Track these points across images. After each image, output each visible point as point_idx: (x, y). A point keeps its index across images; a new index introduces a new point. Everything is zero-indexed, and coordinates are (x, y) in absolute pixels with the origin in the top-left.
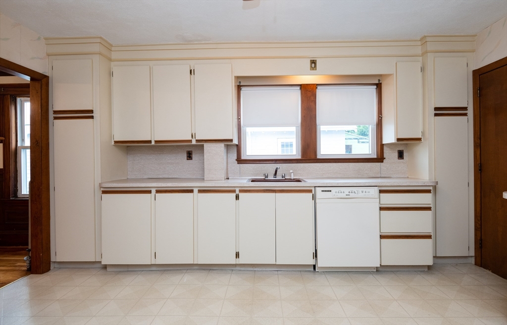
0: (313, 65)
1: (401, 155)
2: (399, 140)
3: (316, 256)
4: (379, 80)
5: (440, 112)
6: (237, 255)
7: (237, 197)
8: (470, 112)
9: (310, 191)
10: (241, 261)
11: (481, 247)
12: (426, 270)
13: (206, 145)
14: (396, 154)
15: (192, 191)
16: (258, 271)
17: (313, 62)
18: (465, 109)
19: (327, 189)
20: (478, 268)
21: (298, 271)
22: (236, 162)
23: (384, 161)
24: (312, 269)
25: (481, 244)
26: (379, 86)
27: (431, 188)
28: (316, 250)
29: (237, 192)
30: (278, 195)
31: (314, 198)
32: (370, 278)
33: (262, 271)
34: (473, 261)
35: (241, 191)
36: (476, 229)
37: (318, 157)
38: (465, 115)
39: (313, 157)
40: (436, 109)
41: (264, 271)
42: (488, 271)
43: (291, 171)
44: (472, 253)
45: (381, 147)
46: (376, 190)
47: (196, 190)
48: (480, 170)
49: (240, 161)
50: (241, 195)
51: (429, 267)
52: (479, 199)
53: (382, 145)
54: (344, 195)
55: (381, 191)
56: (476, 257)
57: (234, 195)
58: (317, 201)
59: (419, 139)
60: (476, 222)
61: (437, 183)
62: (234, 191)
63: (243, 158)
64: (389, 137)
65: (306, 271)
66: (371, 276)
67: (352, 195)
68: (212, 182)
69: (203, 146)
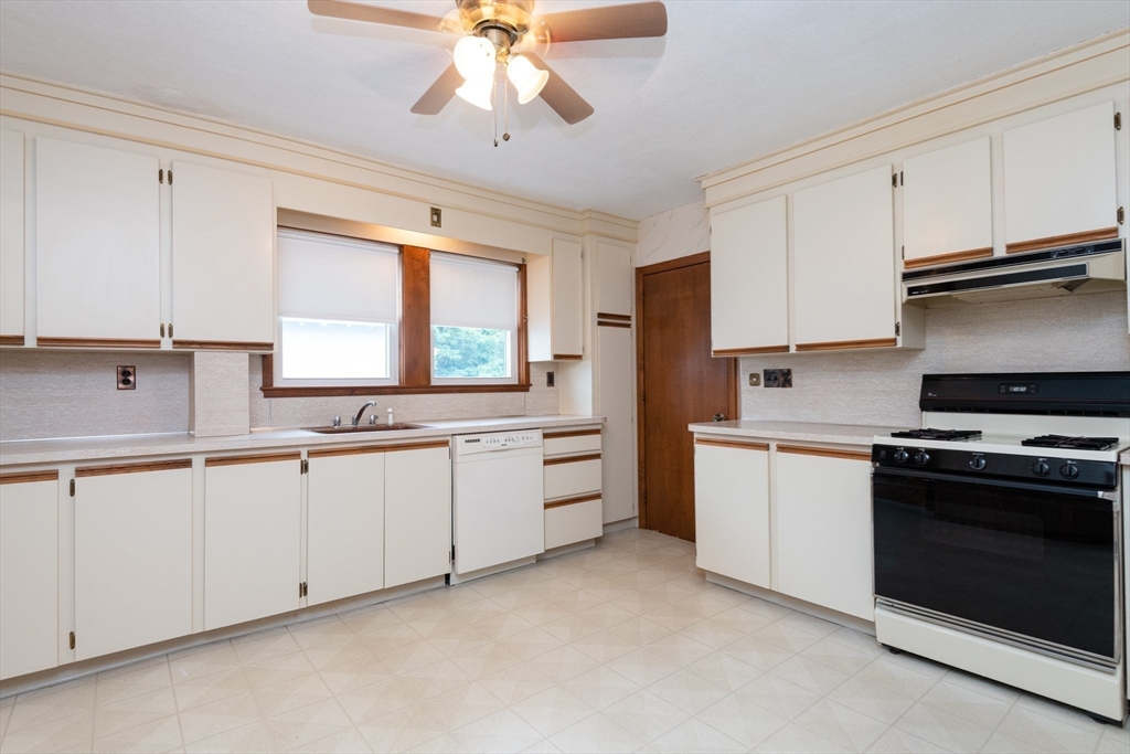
0: (435, 218)
1: (551, 380)
2: (557, 357)
3: (453, 558)
4: (524, 260)
5: (605, 319)
6: (304, 589)
7: (305, 468)
8: (633, 322)
9: (445, 443)
10: (313, 598)
11: (646, 503)
12: (593, 545)
13: (200, 356)
14: (545, 378)
15: (187, 464)
16: (341, 613)
17: (436, 212)
18: (628, 318)
19: (473, 436)
20: (643, 531)
21: (420, 593)
22: (262, 393)
23: (531, 388)
24: (443, 583)
25: (645, 498)
26: (522, 268)
27: (600, 427)
28: (453, 547)
29: (304, 456)
30: (390, 454)
31: (451, 455)
32: (533, 572)
33: (350, 611)
34: (636, 523)
35: (310, 454)
36: (640, 480)
37: (433, 384)
38: (628, 326)
39: (423, 383)
40: (600, 315)
41: (354, 610)
42: (654, 532)
43: (390, 410)
44: (637, 514)
45: (525, 366)
46: (538, 435)
47: (198, 461)
48: (644, 400)
49: (270, 391)
50: (313, 462)
51: (598, 541)
52: (642, 439)
53: (528, 364)
54: (497, 446)
55: (546, 436)
56: (640, 517)
57: (296, 463)
58: (458, 459)
59: (579, 357)
60: (639, 471)
61: (605, 419)
62: (297, 455)
63: (277, 384)
64: (540, 351)
65: (433, 589)
66: (532, 570)
67: (510, 444)
68: (218, 439)
69: (191, 355)
